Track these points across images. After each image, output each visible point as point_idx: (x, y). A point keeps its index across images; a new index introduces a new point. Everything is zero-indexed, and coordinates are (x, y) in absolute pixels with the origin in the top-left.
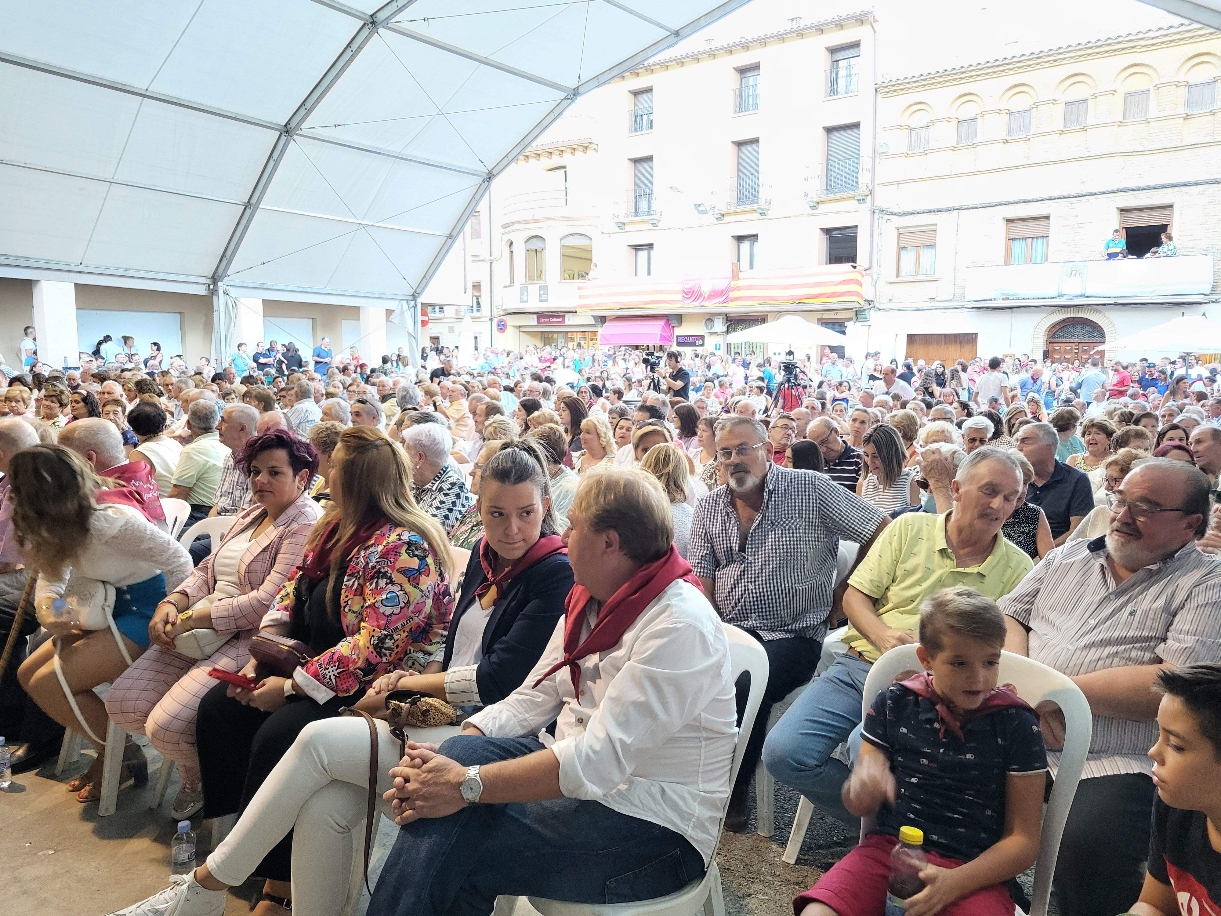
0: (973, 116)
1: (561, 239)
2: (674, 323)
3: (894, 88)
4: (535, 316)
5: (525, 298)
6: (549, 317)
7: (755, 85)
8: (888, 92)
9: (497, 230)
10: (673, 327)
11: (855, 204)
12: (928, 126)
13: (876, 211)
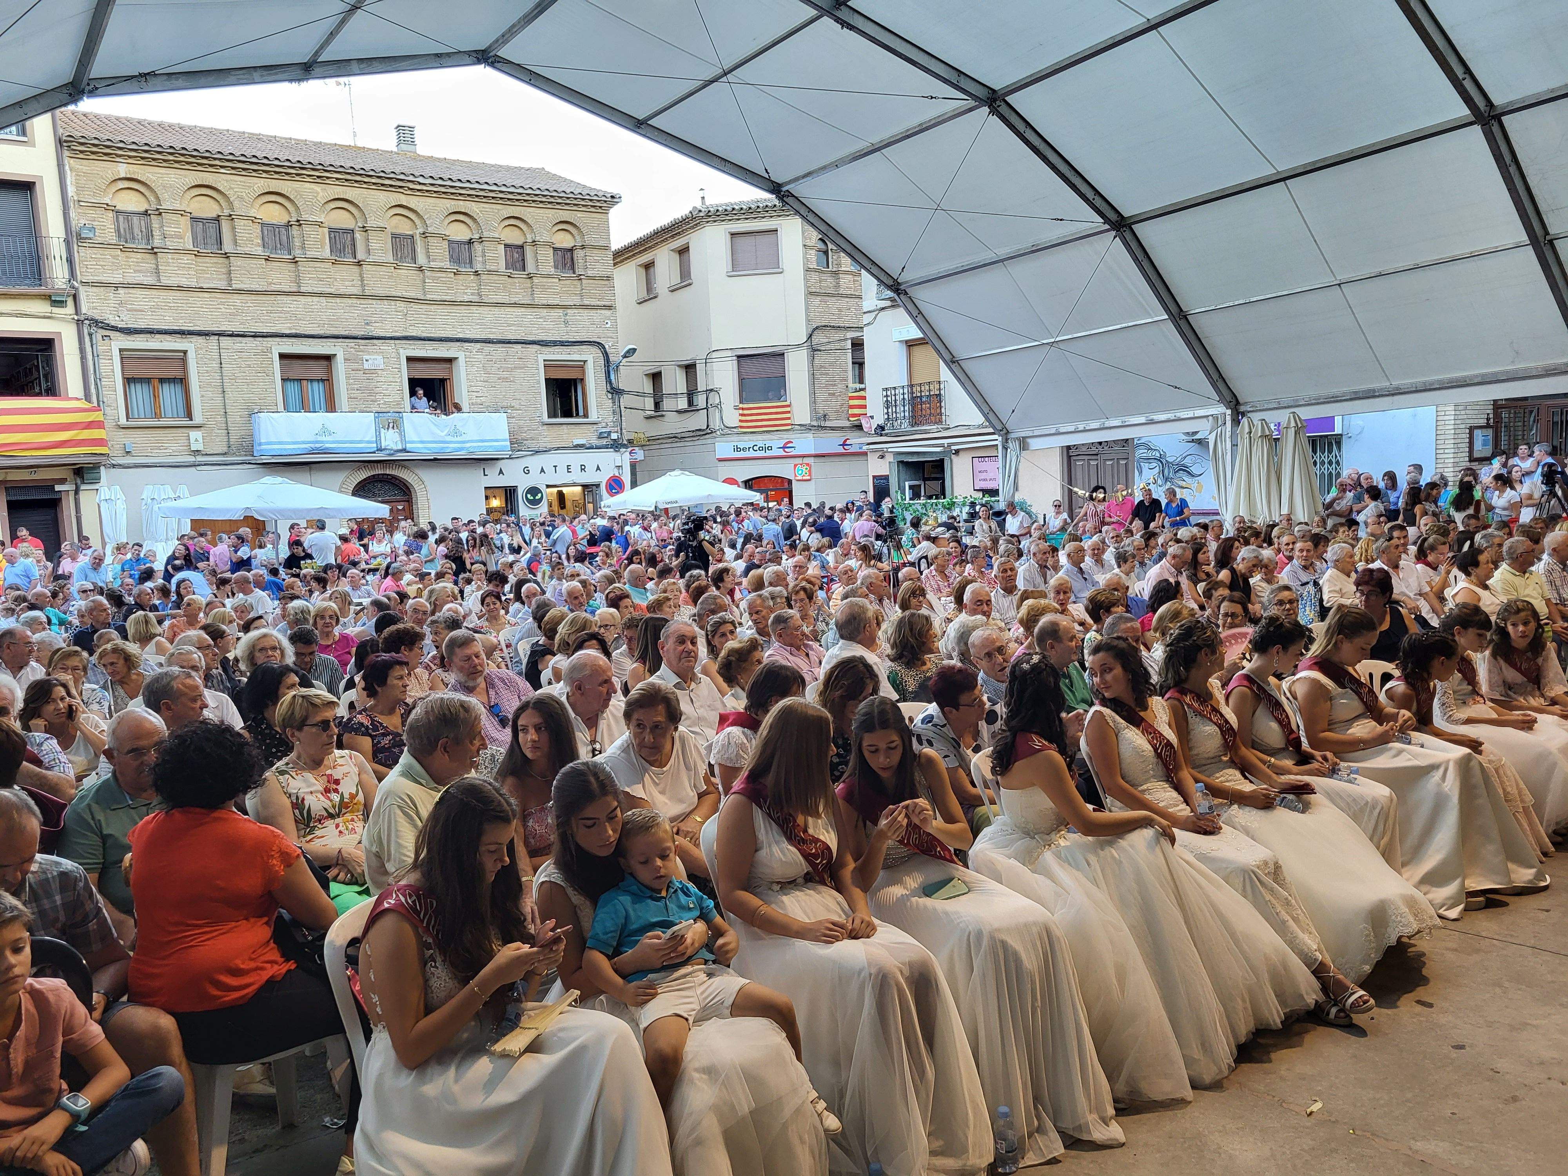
0: (213, 216)
3: (95, 149)
8: (81, 152)
11: (42, 307)
12: (146, 213)
13: (87, 322)
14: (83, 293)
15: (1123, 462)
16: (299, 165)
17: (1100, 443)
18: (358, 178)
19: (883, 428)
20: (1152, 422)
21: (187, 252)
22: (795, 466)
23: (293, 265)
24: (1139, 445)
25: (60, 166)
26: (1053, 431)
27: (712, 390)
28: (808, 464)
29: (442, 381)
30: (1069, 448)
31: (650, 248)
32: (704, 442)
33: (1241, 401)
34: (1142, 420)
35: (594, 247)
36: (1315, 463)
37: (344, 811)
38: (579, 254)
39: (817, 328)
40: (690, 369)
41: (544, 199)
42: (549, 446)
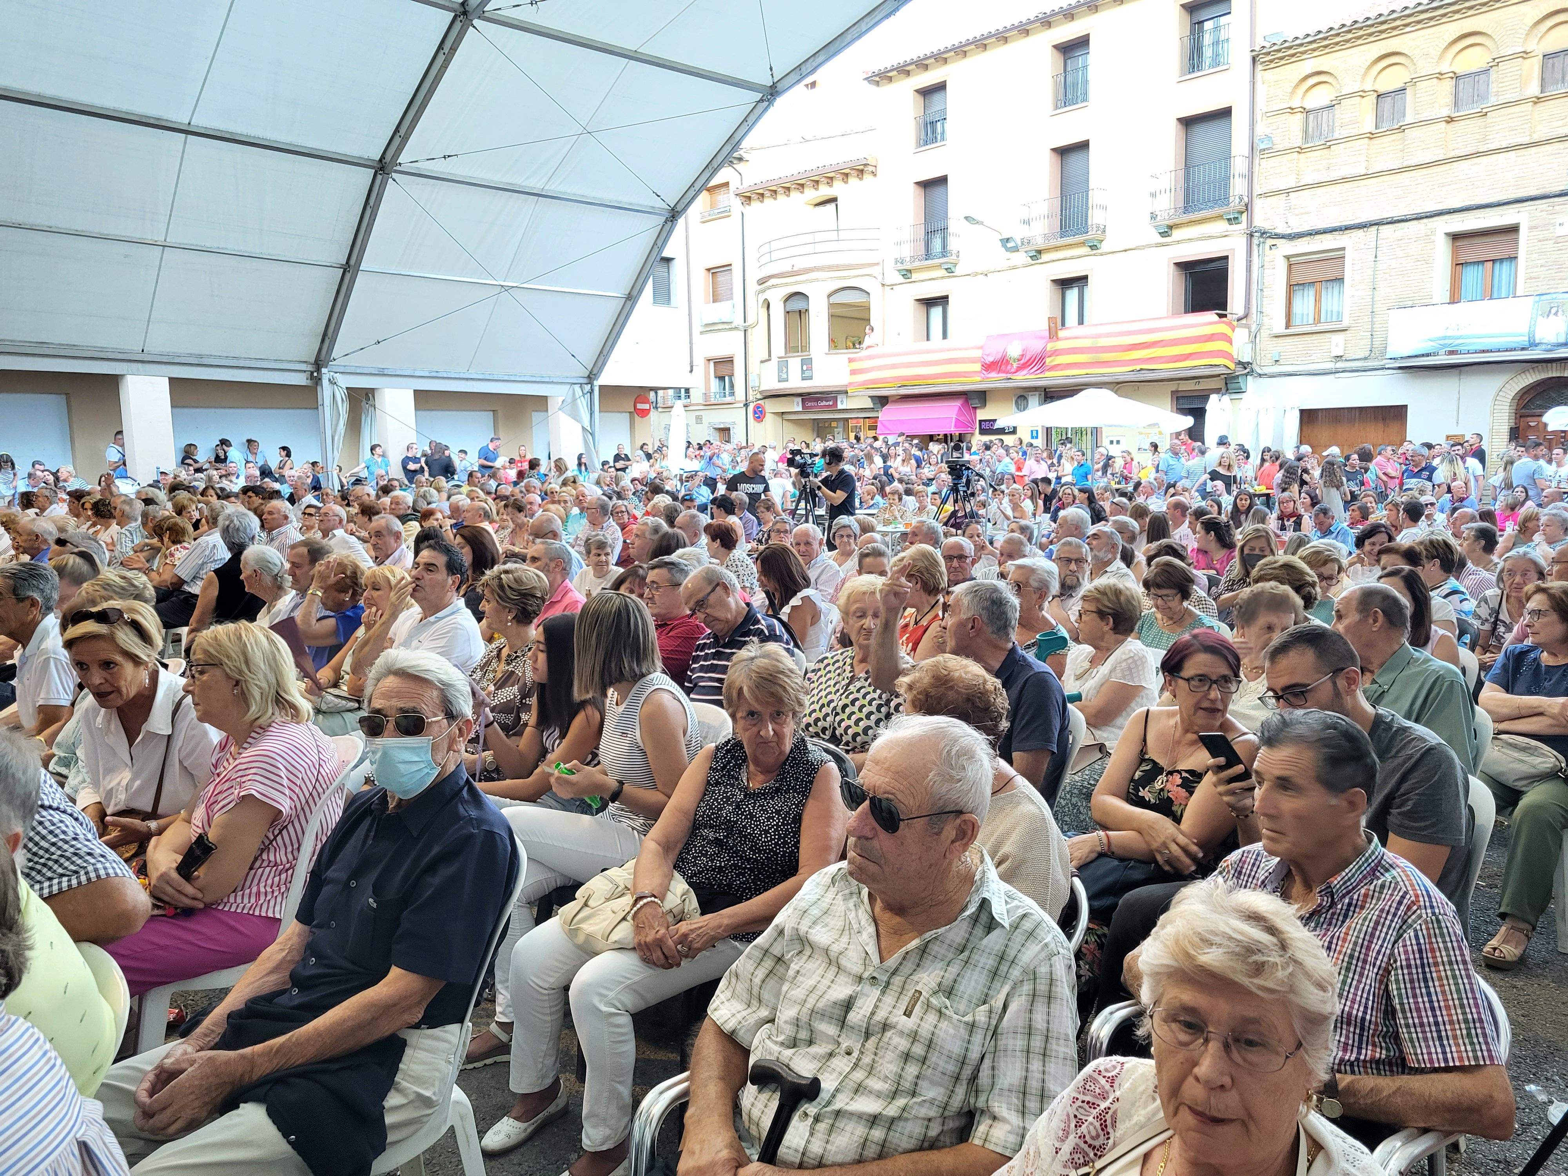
0: (1400, 85)
1: (829, 296)
2: (975, 402)
3: (1280, 55)
4: (799, 399)
5: (784, 376)
6: (817, 400)
7: (1085, 67)
8: (1271, 61)
9: (752, 287)
10: (975, 408)
12: (1329, 105)
13: (1256, 234)
23: (1480, 119)
25: (1252, 82)
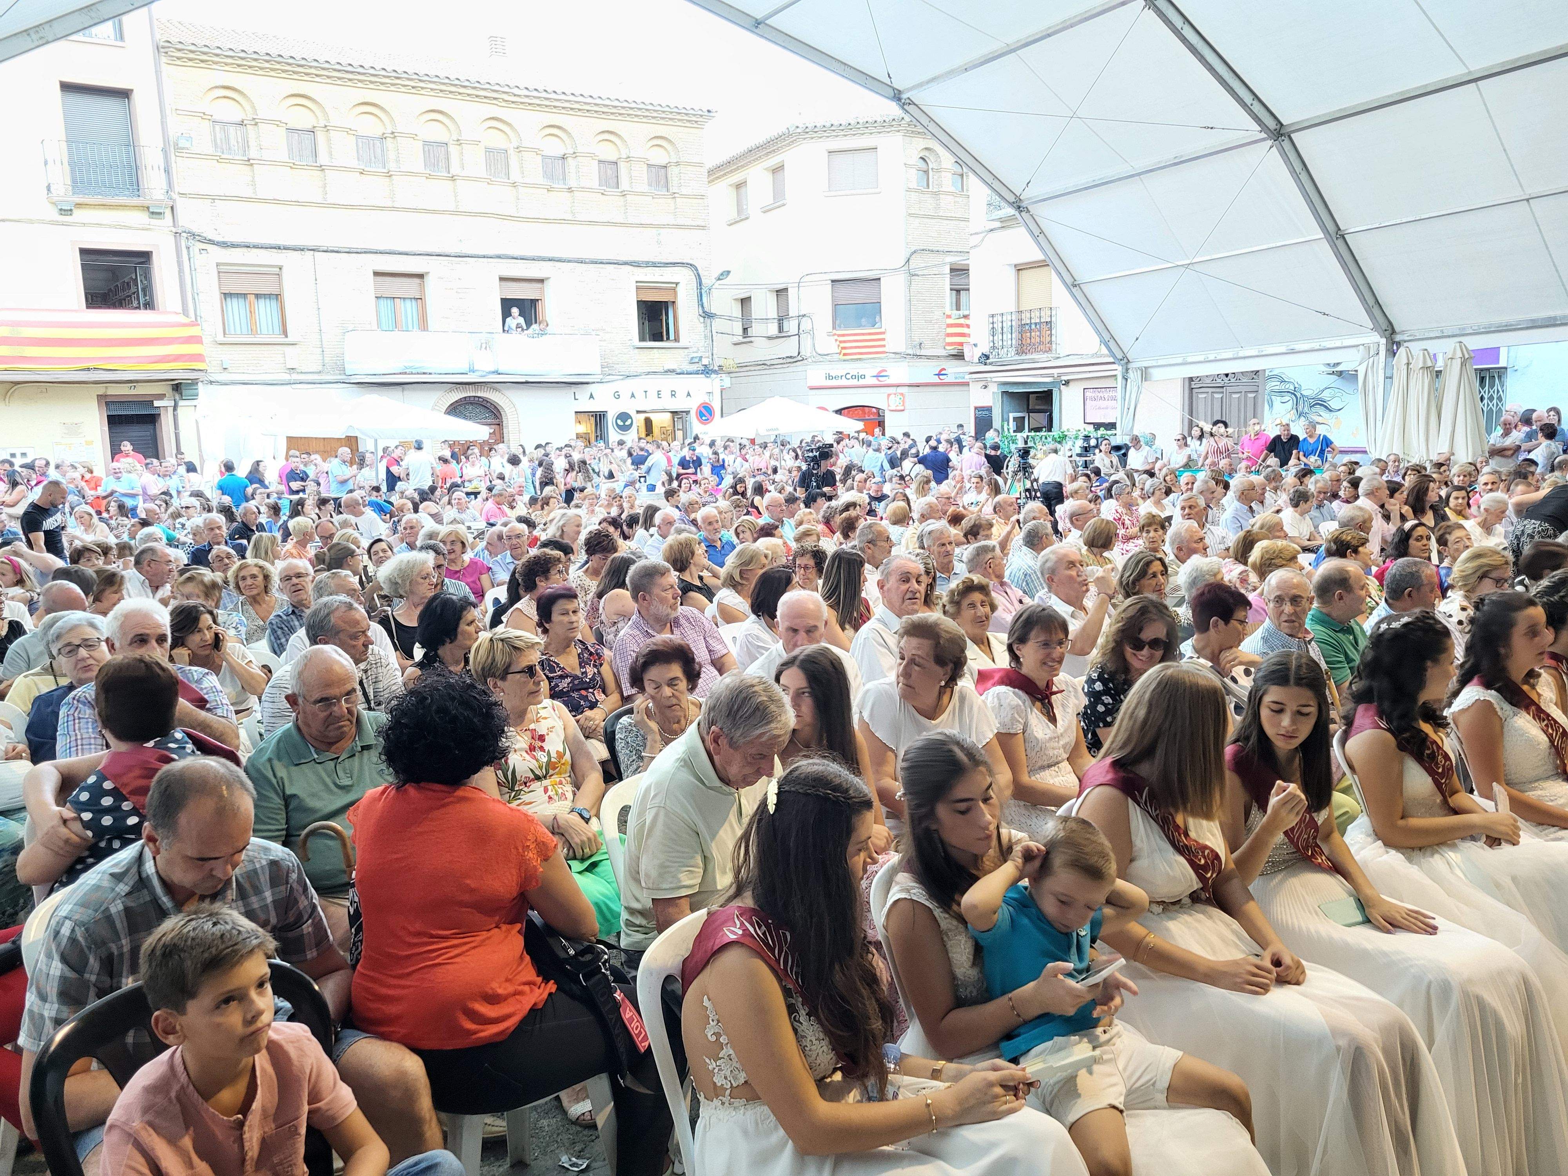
0: (308, 126)
3: (191, 56)
8: (178, 58)
11: (142, 218)
12: (242, 124)
13: (184, 235)
14: (181, 205)
15: (1252, 395)
16: (394, 74)
17: (1227, 375)
18: (453, 89)
19: (987, 357)
20: (1293, 352)
21: (283, 164)
22: (889, 395)
23: (387, 179)
24: (1271, 377)
25: (158, 73)
26: (1180, 360)
27: (804, 316)
28: (902, 394)
29: (534, 302)
30: (1191, 379)
31: (743, 166)
32: (795, 369)
33: (1397, 329)
34: (1283, 349)
35: (689, 164)
36: (1482, 399)
37: (551, 772)
38: (673, 171)
39: (915, 252)
40: (781, 293)
41: (639, 113)
42: (640, 370)
